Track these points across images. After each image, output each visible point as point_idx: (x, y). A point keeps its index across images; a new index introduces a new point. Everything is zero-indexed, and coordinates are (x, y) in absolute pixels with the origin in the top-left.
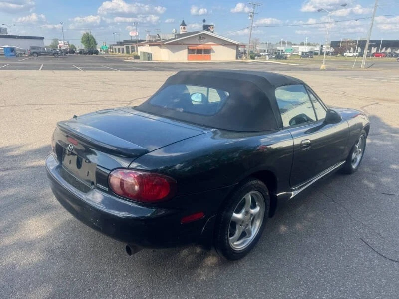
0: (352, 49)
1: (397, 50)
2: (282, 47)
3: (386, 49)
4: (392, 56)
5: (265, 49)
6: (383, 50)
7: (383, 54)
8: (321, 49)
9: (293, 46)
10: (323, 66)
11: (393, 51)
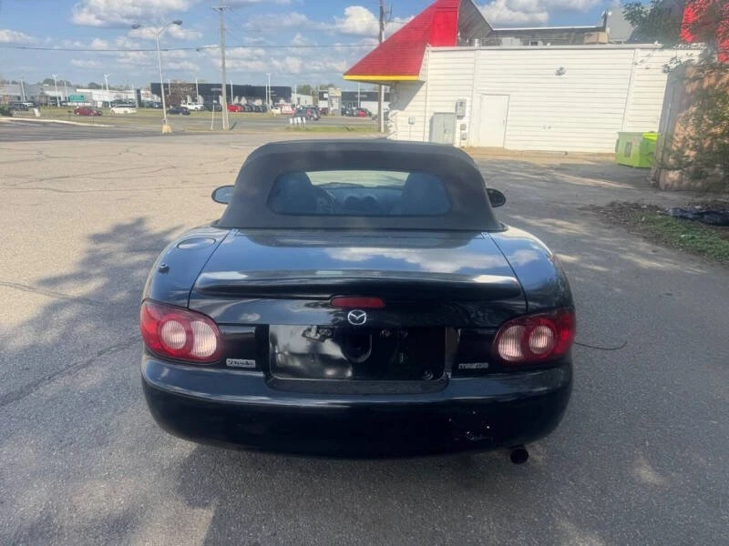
0: (189, 97)
1: (254, 101)
2: (59, 90)
3: (240, 99)
4: (252, 111)
5: (19, 94)
6: (236, 101)
7: (239, 108)
8: (139, 97)
9: (78, 90)
10: (166, 128)
11: (250, 101)
